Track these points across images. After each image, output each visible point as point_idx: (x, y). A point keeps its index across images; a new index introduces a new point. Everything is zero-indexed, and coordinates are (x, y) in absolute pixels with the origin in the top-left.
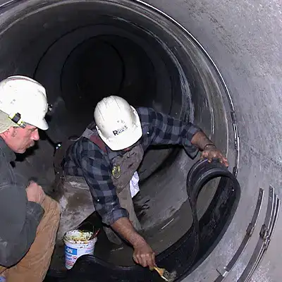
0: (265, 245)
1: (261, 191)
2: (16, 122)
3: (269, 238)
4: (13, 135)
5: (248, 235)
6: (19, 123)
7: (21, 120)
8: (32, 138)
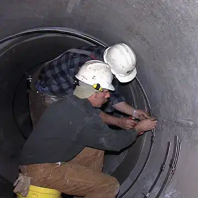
0: (173, 171)
1: (169, 143)
2: (98, 90)
3: (175, 167)
4: (96, 97)
5: (162, 170)
6: (100, 89)
7: (101, 88)
8: (106, 97)
